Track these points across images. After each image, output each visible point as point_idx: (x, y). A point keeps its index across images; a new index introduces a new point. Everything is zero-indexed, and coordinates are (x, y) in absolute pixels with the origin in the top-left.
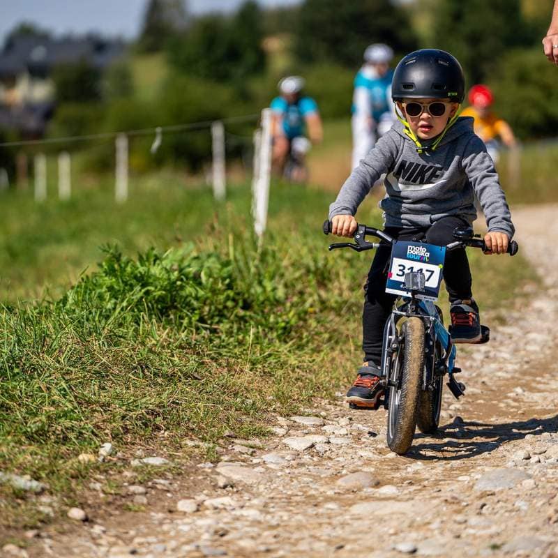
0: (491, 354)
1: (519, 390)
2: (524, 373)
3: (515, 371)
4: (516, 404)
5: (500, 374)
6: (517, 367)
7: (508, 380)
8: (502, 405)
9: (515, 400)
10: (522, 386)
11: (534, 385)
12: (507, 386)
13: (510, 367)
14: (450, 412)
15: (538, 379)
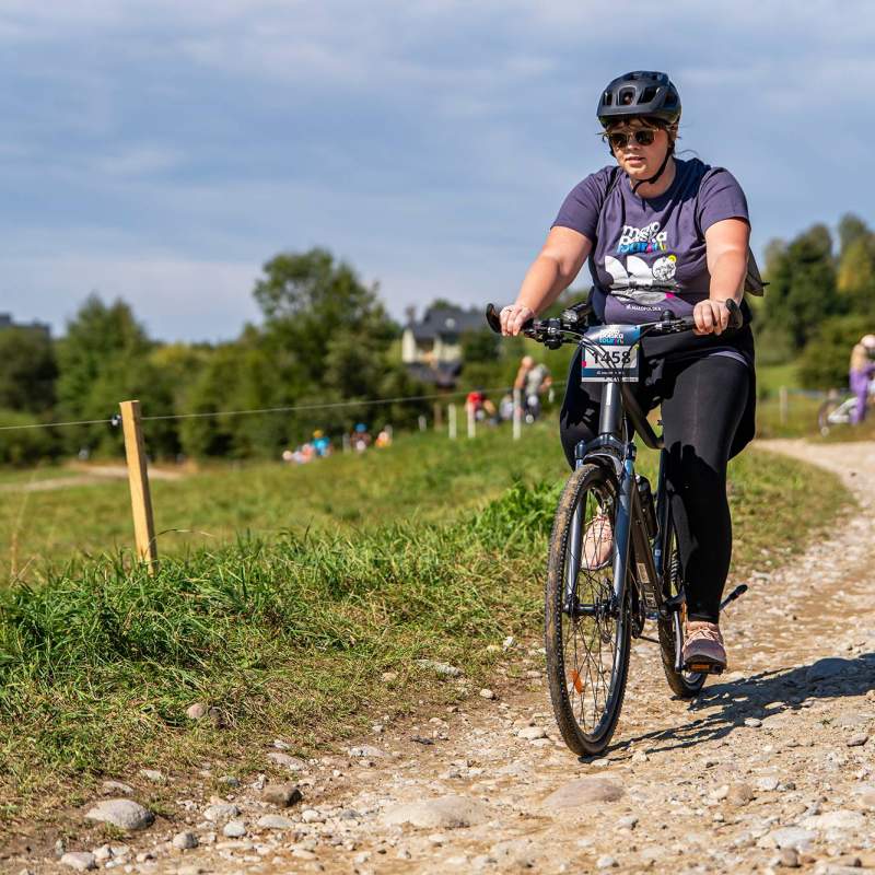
0: (819, 564)
1: (841, 593)
2: (846, 579)
3: (838, 578)
4: (840, 605)
5: (826, 580)
6: (839, 574)
7: (830, 584)
8: (828, 606)
9: (839, 601)
10: (844, 590)
11: (853, 589)
12: (831, 590)
13: (834, 574)
14: (786, 612)
15: (857, 584)
